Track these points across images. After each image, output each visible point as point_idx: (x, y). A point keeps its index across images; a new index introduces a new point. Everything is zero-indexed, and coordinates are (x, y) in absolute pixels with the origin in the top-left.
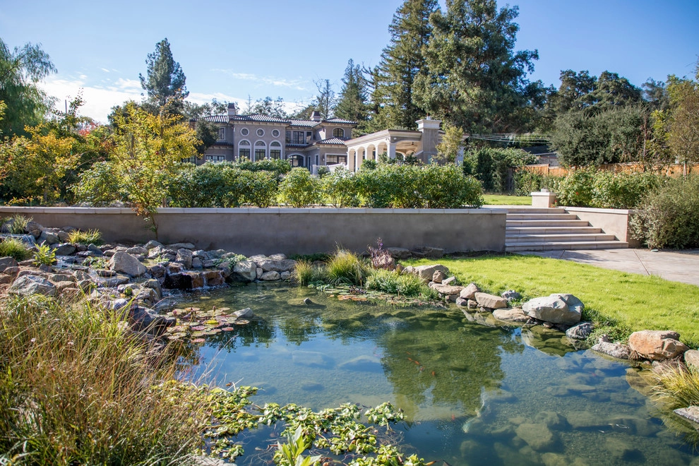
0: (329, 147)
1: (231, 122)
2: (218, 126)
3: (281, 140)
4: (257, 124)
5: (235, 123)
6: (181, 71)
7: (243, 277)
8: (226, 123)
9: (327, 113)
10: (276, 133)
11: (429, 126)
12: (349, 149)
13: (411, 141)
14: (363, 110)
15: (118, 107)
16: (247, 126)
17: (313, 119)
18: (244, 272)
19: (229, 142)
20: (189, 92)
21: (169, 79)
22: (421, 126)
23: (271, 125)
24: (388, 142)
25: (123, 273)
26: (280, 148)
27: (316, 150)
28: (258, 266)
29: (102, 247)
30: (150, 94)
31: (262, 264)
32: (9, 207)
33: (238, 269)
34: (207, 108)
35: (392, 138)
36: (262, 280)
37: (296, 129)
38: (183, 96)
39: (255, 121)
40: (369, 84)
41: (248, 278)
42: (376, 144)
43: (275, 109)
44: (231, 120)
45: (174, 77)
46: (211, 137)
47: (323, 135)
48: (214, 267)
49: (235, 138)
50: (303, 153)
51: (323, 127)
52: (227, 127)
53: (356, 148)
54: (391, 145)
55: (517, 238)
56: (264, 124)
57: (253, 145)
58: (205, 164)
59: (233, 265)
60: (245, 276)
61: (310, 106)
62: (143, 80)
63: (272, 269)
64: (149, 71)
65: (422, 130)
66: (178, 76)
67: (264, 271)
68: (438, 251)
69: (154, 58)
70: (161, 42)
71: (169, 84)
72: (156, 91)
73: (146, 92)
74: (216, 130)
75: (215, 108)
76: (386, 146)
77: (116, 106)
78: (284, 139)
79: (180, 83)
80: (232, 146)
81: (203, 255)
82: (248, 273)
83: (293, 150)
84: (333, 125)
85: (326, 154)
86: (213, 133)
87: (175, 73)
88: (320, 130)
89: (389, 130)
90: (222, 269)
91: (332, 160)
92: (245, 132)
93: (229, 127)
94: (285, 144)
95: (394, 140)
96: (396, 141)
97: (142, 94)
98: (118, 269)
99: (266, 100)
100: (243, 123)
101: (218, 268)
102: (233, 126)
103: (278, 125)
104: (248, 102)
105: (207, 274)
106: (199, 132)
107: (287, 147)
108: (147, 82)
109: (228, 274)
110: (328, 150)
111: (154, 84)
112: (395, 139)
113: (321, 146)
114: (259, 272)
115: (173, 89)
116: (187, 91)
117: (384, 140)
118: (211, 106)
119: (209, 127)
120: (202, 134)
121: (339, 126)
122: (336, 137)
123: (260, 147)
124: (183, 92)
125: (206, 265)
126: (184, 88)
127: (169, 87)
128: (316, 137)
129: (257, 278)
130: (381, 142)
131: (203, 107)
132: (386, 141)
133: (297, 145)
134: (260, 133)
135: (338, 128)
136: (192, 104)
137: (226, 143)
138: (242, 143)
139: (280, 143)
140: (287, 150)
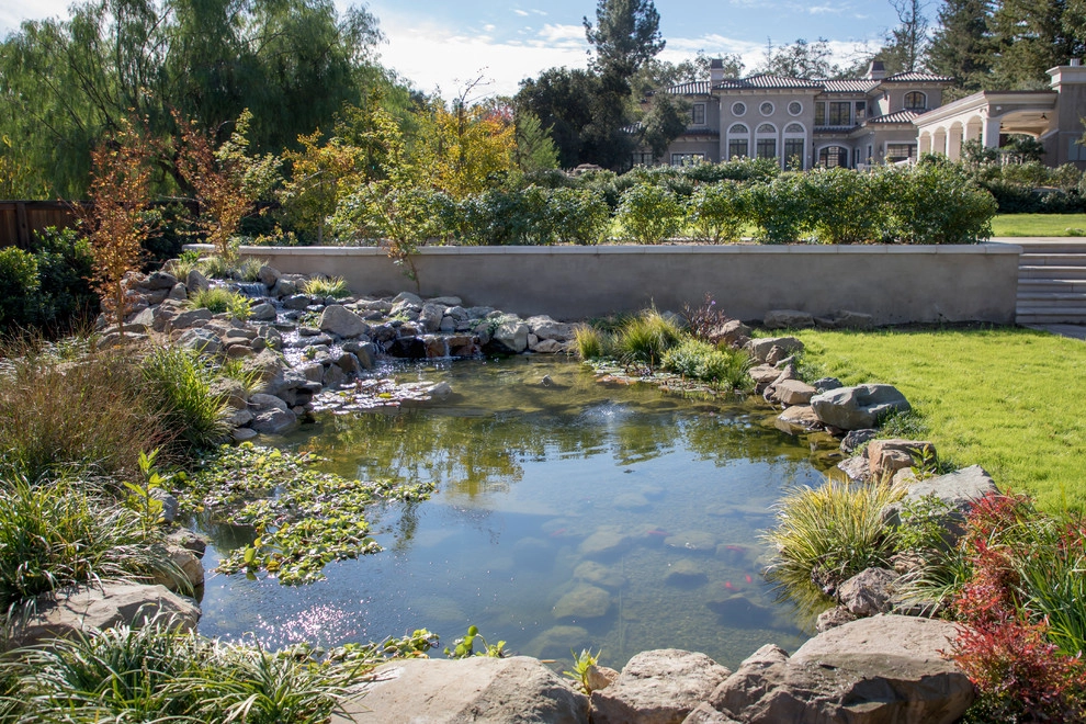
0: (893, 128)
1: (715, 94)
2: (689, 101)
3: (805, 121)
4: (761, 93)
5: (723, 94)
6: (652, 6)
7: (505, 346)
8: (707, 94)
9: (912, 62)
10: (795, 108)
11: (1073, 78)
12: (921, 131)
13: (1040, 112)
14: (978, 52)
15: (529, 80)
16: (744, 98)
17: (870, 77)
18: (505, 339)
19: (712, 129)
20: (665, 42)
21: (632, 20)
22: (1056, 79)
23: (787, 93)
24: (984, 116)
25: (329, 332)
26: (804, 136)
27: (867, 135)
28: (531, 332)
29: (343, 300)
30: (599, 49)
31: (536, 328)
32: (255, 247)
33: (500, 336)
34: (687, 68)
35: (992, 107)
36: (534, 351)
37: (835, 98)
38: (655, 50)
39: (757, 88)
41: (512, 348)
42: (964, 119)
43: (814, 62)
44: (714, 88)
45: (639, 16)
46: (678, 121)
47: (884, 105)
48: (469, 330)
49: (722, 120)
50: (847, 141)
51: (885, 91)
52: (709, 102)
53: (931, 129)
54: (989, 119)
55: (1055, 299)
56: (774, 93)
57: (753, 132)
58: (632, 172)
59: (494, 329)
60: (507, 344)
61: (883, 49)
62: (588, 26)
63: (551, 337)
64: (598, 11)
65: (1058, 88)
66: (647, 16)
67: (540, 339)
68: (859, 317)
71: (632, 30)
72: (610, 44)
73: (593, 47)
74: (685, 108)
75: (701, 69)
76: (981, 123)
77: (526, 79)
78: (811, 119)
79: (649, 29)
80: (717, 135)
81: (459, 313)
82: (511, 341)
83: (828, 137)
84: (904, 87)
85: (886, 143)
86: (682, 115)
87: (641, 11)
88: (879, 97)
89: (985, 93)
90: (477, 333)
91: (898, 153)
92: (739, 109)
93: (712, 100)
94: (811, 127)
95: (995, 113)
96: (999, 113)
97: (588, 52)
98: (325, 327)
99: (796, 46)
100: (735, 94)
101: (473, 332)
102: (718, 99)
103: (800, 93)
104: (766, 50)
105: (451, 340)
106: (657, 115)
107: (816, 132)
108: (595, 29)
109: (485, 341)
110: (891, 135)
111: (607, 32)
112: (998, 108)
113: (877, 128)
114: (532, 339)
115: (638, 39)
116: (662, 39)
117: (977, 112)
118: (695, 64)
119: (674, 104)
120: (662, 118)
121: (917, 87)
122: (908, 109)
123: (767, 136)
124: (656, 42)
125: (457, 328)
126: (657, 35)
127: (632, 35)
128: (873, 111)
129: (527, 348)
130: (974, 118)
131: (682, 67)
132: (980, 114)
133: (835, 127)
134: (767, 109)
135: (915, 93)
136: (662, 64)
137: (707, 131)
138: (734, 130)
139: (803, 126)
140: (817, 138)
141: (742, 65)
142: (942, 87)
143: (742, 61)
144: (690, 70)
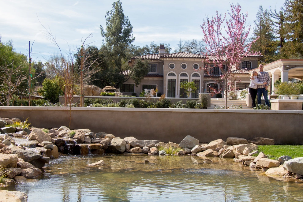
1: (162, 59)
3: (200, 72)
4: (181, 60)
5: (165, 59)
6: (129, 22)
10: (196, 66)
16: (174, 61)
19: (160, 74)
23: (192, 60)
26: (199, 78)
28: (127, 143)
30: (106, 40)
31: (130, 142)
33: (113, 144)
35: (285, 66)
36: (129, 152)
37: (212, 63)
38: (131, 41)
39: (180, 57)
40: (275, 24)
42: (273, 71)
44: (161, 57)
45: (124, 27)
49: (165, 70)
52: (158, 62)
54: (284, 72)
56: (187, 60)
57: (178, 76)
62: (102, 30)
63: (137, 146)
64: (107, 23)
66: (127, 26)
67: (132, 147)
69: (111, 14)
70: (116, 2)
71: (121, 33)
72: (111, 38)
76: (280, 73)
78: (203, 71)
79: (128, 32)
80: (162, 76)
82: (119, 147)
83: (210, 79)
85: (236, 82)
87: (125, 24)
89: (282, 60)
91: (241, 87)
92: (172, 66)
93: (160, 62)
94: (203, 75)
95: (286, 68)
96: (288, 69)
100: (171, 60)
101: (100, 143)
102: (163, 61)
103: (198, 60)
105: (91, 146)
107: (205, 77)
108: (105, 31)
111: (110, 33)
112: (287, 66)
113: (232, 76)
114: (128, 147)
115: (123, 36)
116: (134, 37)
117: (278, 68)
118: (150, 47)
121: (247, 59)
122: (244, 68)
123: (184, 78)
124: (131, 38)
125: (93, 141)
126: (131, 35)
127: (121, 35)
129: (126, 151)
130: (276, 70)
131: (144, 48)
132: (280, 69)
133: (213, 75)
134: (184, 66)
135: (246, 61)
136: (136, 47)
137: (157, 75)
138: (170, 75)
139: (199, 74)
140: (205, 79)
141: (171, 49)
142: (258, 59)
143: (170, 47)
144: (148, 50)
